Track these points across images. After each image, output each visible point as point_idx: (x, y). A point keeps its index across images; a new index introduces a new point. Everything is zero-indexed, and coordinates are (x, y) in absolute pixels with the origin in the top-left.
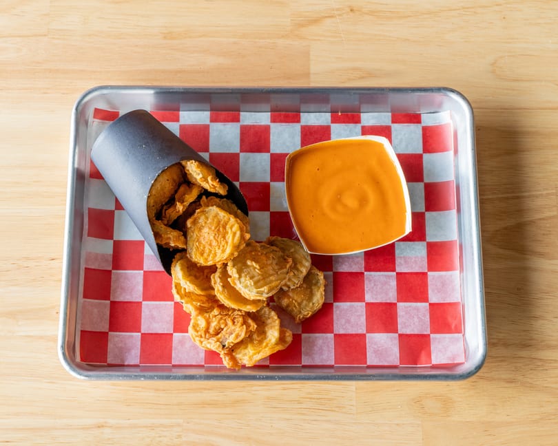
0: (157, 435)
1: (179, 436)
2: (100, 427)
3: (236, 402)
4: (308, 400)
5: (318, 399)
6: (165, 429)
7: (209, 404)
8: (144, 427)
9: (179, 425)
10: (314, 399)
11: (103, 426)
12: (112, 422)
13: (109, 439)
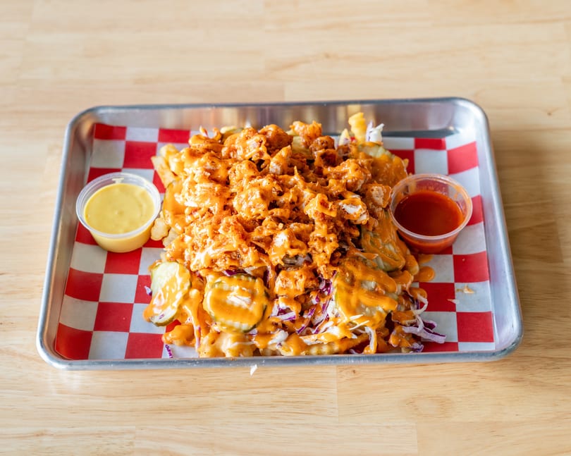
0: (106, 443)
1: (131, 443)
2: (38, 435)
3: (199, 407)
4: (283, 403)
5: (293, 402)
6: (115, 436)
7: (167, 410)
8: (91, 434)
9: (130, 432)
10: (289, 402)
11: (42, 435)
12: (53, 430)
13: (48, 448)
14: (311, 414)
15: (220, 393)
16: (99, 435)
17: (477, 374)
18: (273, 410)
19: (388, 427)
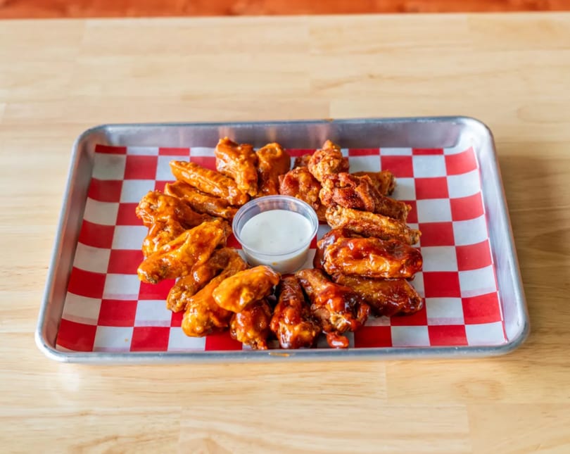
1: (177, 422)
14: (361, 396)
15: (267, 376)
16: (145, 414)
17: (528, 360)
18: (320, 392)
19: (438, 408)
